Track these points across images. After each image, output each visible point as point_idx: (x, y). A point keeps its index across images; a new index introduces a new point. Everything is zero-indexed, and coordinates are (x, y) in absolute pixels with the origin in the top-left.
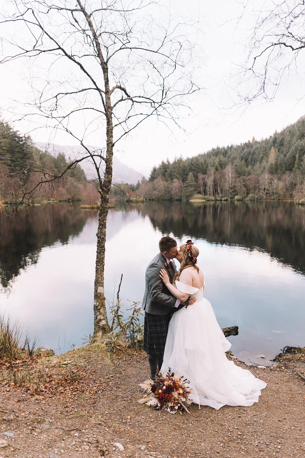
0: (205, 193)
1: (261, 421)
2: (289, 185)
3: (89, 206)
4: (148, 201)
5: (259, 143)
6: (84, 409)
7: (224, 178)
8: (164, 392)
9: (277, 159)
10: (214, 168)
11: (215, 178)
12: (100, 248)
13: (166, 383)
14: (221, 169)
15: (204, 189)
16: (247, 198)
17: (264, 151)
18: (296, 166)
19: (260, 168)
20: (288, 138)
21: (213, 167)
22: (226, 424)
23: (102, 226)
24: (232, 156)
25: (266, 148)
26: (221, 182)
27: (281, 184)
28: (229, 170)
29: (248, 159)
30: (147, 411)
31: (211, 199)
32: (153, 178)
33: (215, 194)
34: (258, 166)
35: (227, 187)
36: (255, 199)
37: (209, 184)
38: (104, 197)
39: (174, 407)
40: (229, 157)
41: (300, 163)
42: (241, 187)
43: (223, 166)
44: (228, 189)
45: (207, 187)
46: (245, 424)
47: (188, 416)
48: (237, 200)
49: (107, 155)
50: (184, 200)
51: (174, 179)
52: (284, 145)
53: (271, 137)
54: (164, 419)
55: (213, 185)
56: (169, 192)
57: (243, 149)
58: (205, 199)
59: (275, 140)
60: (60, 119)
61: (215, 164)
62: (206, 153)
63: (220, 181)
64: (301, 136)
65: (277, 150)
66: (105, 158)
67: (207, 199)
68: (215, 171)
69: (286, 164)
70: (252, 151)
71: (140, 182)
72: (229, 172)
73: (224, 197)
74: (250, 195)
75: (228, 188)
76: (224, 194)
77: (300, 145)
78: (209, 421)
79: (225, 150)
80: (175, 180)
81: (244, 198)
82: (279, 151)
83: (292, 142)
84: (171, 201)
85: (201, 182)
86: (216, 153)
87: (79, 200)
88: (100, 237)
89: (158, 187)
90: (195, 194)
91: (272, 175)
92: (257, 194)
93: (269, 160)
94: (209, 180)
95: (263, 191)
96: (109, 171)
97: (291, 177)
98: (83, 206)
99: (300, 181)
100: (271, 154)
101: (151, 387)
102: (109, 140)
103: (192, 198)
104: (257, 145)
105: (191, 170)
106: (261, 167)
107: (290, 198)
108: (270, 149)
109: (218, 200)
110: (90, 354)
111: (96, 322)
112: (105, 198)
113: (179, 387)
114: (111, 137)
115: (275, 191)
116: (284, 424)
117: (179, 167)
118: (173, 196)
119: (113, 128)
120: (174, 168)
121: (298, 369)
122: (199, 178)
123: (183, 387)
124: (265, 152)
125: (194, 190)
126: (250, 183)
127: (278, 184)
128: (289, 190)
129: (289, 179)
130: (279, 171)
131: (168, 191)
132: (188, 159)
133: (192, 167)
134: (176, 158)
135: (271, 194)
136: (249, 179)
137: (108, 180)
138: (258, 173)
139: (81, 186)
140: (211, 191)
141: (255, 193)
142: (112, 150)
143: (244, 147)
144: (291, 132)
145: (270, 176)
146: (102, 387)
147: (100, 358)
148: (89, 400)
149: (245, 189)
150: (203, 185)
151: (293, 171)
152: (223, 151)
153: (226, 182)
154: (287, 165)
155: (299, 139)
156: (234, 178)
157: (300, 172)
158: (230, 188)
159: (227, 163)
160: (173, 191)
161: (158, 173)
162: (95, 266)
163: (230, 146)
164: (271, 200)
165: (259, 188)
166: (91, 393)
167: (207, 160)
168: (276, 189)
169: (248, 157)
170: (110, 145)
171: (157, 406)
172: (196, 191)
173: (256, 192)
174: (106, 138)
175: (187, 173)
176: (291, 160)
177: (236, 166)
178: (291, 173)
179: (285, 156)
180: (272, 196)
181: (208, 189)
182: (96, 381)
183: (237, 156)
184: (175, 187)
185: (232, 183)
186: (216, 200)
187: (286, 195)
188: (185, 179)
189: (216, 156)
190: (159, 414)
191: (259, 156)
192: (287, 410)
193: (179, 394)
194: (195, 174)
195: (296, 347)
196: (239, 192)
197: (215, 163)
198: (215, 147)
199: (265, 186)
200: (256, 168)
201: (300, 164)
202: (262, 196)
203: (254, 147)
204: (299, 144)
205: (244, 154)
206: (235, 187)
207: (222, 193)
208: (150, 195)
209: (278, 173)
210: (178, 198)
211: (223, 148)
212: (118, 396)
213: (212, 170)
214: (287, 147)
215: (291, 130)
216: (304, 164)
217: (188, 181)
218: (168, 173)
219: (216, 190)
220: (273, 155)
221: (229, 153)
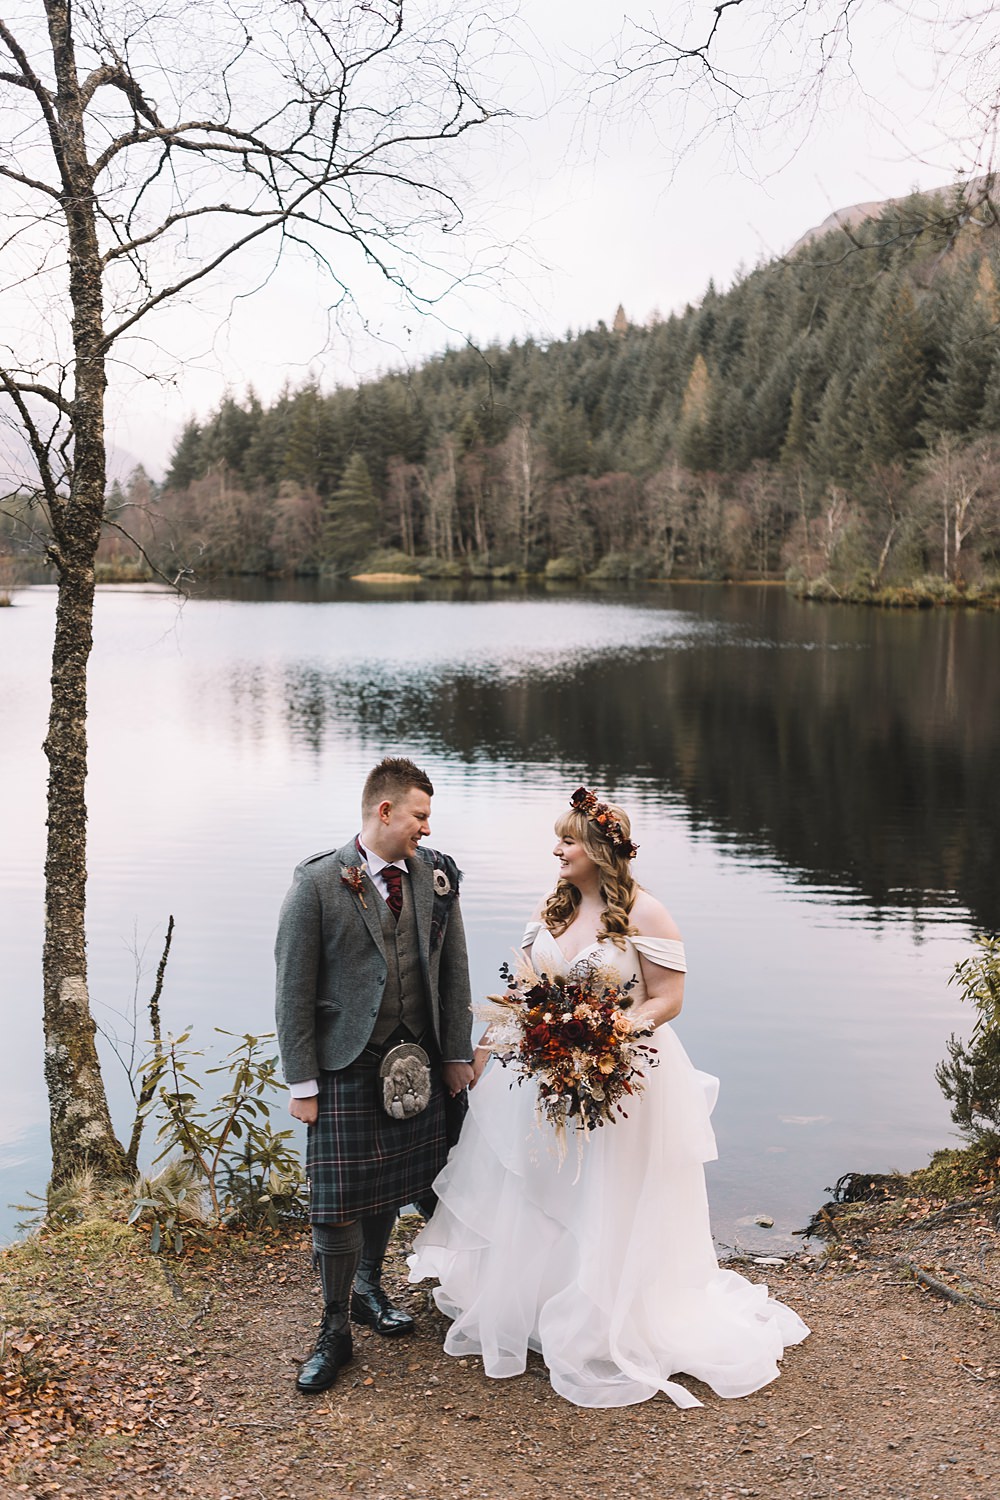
0: (420, 542)
2: (767, 517)
5: (643, 334)
7: (500, 483)
9: (717, 407)
10: (460, 436)
11: (461, 482)
14: (487, 444)
15: (414, 528)
16: (597, 567)
17: (665, 370)
18: (791, 440)
19: (649, 441)
20: (758, 321)
21: (453, 433)
24: (530, 388)
25: (672, 357)
26: (488, 500)
27: (735, 513)
28: (520, 449)
29: (596, 402)
31: (444, 570)
32: (185, 471)
33: (462, 549)
34: (640, 432)
35: (512, 517)
36: (632, 576)
37: (434, 505)
40: (519, 391)
41: (809, 426)
42: (571, 522)
43: (495, 426)
44: (517, 531)
45: (426, 518)
48: (555, 579)
51: (283, 483)
52: (745, 350)
53: (690, 310)
55: (453, 510)
56: (263, 538)
57: (578, 357)
58: (420, 571)
59: (707, 325)
61: (460, 420)
62: (420, 368)
63: (485, 496)
64: (812, 317)
65: (716, 372)
67: (430, 572)
68: (463, 451)
69: (753, 428)
70: (614, 370)
71: (126, 491)
72: (521, 455)
73: (501, 564)
74: (611, 558)
75: (518, 525)
76: (499, 552)
77: (809, 350)
79: (500, 358)
80: (288, 486)
81: (583, 570)
82: (724, 374)
83: (776, 337)
84: (270, 580)
85: (401, 495)
86: (464, 368)
89: (212, 516)
90: (375, 548)
91: (699, 473)
92: (639, 555)
93: (684, 409)
94: (435, 488)
95: (662, 543)
97: (775, 485)
99: (807, 501)
100: (691, 385)
103: (364, 566)
104: (637, 345)
105: (356, 442)
106: (655, 440)
107: (771, 573)
108: (689, 362)
109: (478, 578)
115: (712, 541)
117: (305, 426)
118: (277, 556)
120: (282, 430)
122: (393, 478)
124: (668, 376)
125: (369, 532)
126: (610, 507)
127: (720, 513)
128: (766, 539)
129: (766, 494)
130: (726, 455)
131: (253, 530)
132: (342, 393)
133: (363, 427)
134: (288, 384)
135: (693, 554)
136: (605, 490)
138: (641, 462)
140: (446, 537)
141: (628, 550)
143: (580, 347)
144: (773, 295)
145: (691, 478)
149: (587, 531)
150: (410, 510)
151: (782, 457)
152: (493, 362)
153: (511, 498)
154: (758, 432)
155: (802, 325)
156: (541, 482)
157: (808, 466)
158: (527, 525)
159: (511, 417)
160: (280, 533)
161: (206, 450)
163: (521, 343)
164: (692, 578)
165: (645, 526)
167: (427, 400)
168: (715, 533)
169: (601, 392)
172: (382, 536)
173: (632, 547)
175: (337, 453)
176: (773, 415)
177: (549, 429)
178: (774, 466)
179: (749, 394)
180: (697, 563)
181: (434, 529)
183: (554, 385)
184: (285, 517)
185: (534, 502)
186: (467, 577)
187: (753, 558)
188: (331, 482)
189: (465, 385)
191: (642, 392)
194: (374, 458)
196: (565, 541)
197: (458, 413)
198: (459, 344)
199: (669, 519)
200: (635, 442)
201: (808, 430)
202: (657, 562)
203: (624, 352)
204: (803, 348)
205: (583, 378)
206: (545, 519)
207: (491, 546)
208: (170, 550)
209: (721, 465)
210: (301, 568)
211: (494, 350)
213: (449, 446)
214: (757, 356)
215: (771, 285)
216: (822, 431)
217: (346, 492)
218: (252, 451)
219: (467, 534)
220: (699, 388)
221: (519, 372)
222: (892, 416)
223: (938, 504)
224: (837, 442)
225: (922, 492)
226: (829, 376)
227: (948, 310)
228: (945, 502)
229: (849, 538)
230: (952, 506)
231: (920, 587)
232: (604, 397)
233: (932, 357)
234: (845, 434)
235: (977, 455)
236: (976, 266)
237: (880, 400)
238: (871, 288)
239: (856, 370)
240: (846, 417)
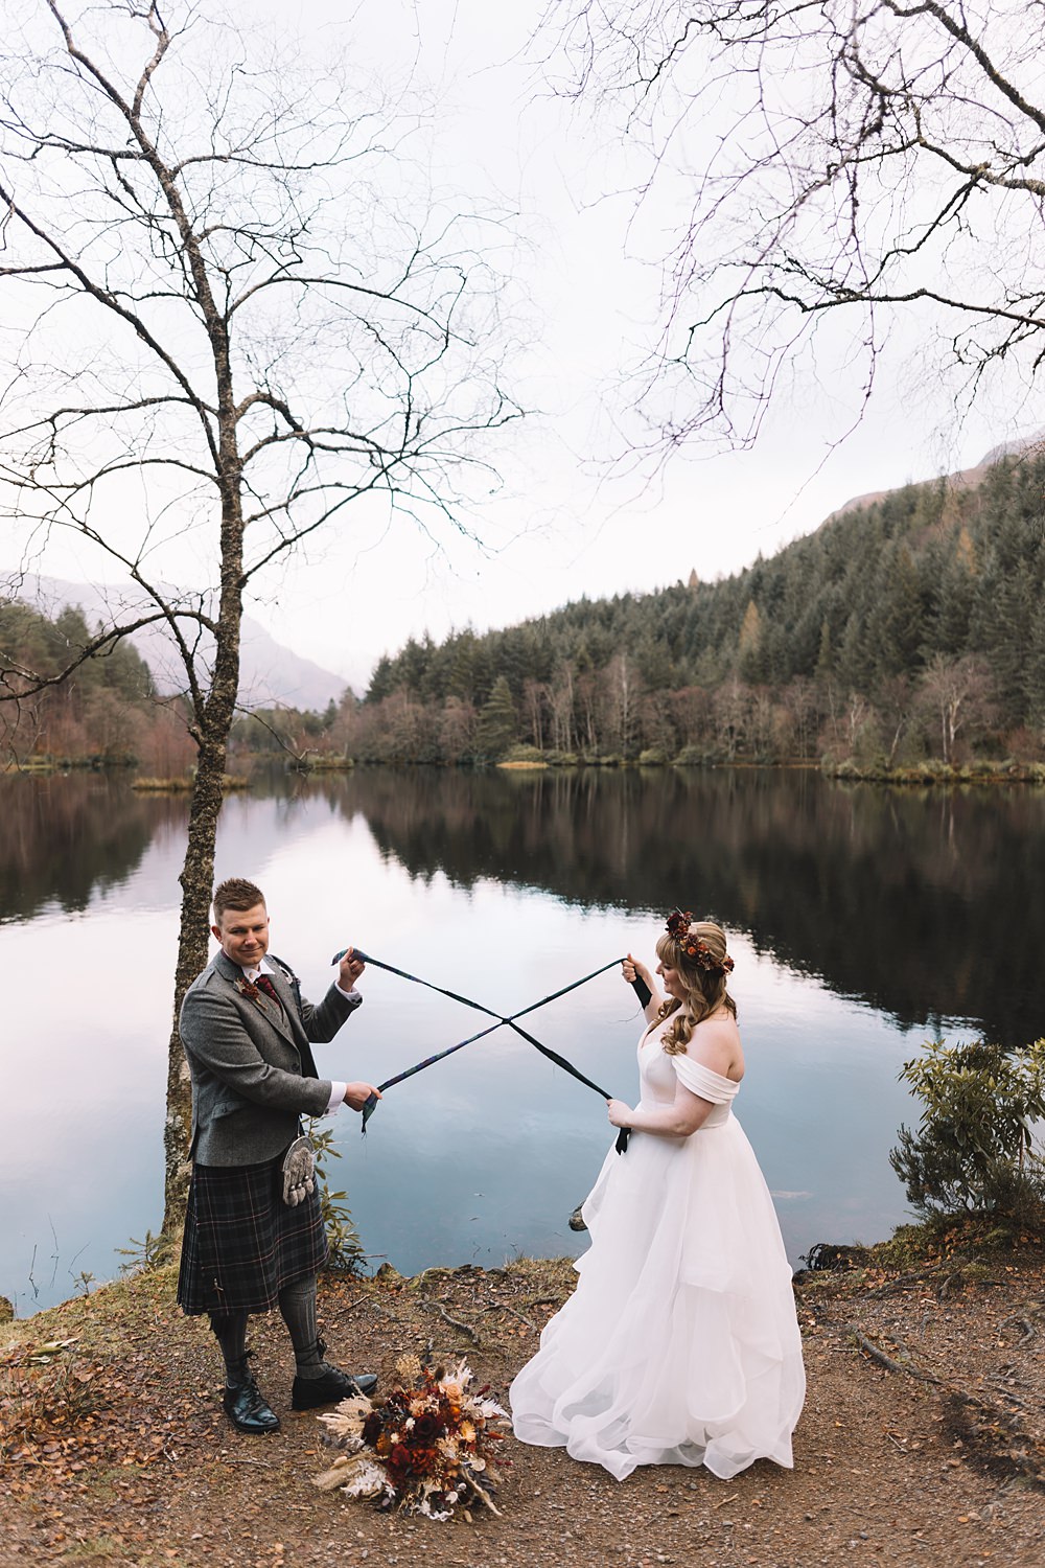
0: (547, 740)
1: (746, 1526)
2: (805, 718)
3: (165, 783)
4: (362, 765)
5: (711, 587)
6: (109, 1526)
7: (606, 696)
8: (410, 1439)
9: (765, 638)
10: (574, 664)
11: (577, 696)
12: (193, 924)
13: (416, 1406)
14: (595, 668)
15: (543, 729)
16: (678, 756)
17: (726, 613)
18: (822, 661)
19: (716, 664)
20: (795, 576)
21: (571, 660)
22: (628, 1546)
23: (201, 850)
24: (628, 628)
25: (731, 604)
26: (596, 708)
27: (781, 716)
28: (620, 671)
29: (677, 636)
30: (347, 1518)
31: (565, 759)
32: (378, 692)
33: (578, 743)
34: (709, 657)
35: (614, 721)
36: (704, 762)
37: (558, 713)
38: (209, 750)
39: (443, 1494)
40: (619, 631)
41: (834, 650)
42: (658, 723)
43: (603, 656)
44: (618, 731)
45: (552, 722)
46: (692, 1541)
47: (495, 1527)
48: (647, 765)
49: (223, 613)
50: (481, 763)
51: (449, 698)
52: (786, 597)
53: (745, 570)
54: (408, 1543)
55: (571, 715)
56: (434, 738)
57: (663, 605)
58: (547, 760)
59: (757, 580)
60: (62, 494)
61: (576, 652)
62: (548, 616)
63: (594, 705)
64: (835, 572)
65: (764, 613)
66: (215, 622)
67: (554, 761)
68: (578, 674)
69: (794, 653)
70: (689, 614)
71: (338, 706)
72: (621, 674)
73: (606, 755)
74: (688, 749)
75: (619, 726)
76: (605, 745)
77: (833, 596)
78: (568, 1539)
79: (606, 607)
80: (452, 700)
81: (668, 758)
82: (770, 614)
83: (809, 587)
84: (438, 768)
85: (533, 706)
86: (580, 615)
87: (130, 763)
88: (194, 888)
89: (397, 722)
90: (513, 744)
91: (753, 686)
92: (709, 747)
93: (740, 641)
94: (558, 700)
95: (726, 737)
96: (227, 664)
97: (811, 695)
98: (142, 781)
99: (836, 705)
100: (746, 623)
101: (362, 1425)
102: (229, 566)
103: (507, 757)
104: (706, 596)
105: (502, 667)
106: (720, 663)
107: (810, 759)
108: (744, 607)
109: (589, 765)
110: (147, 1306)
111: (173, 1186)
112: (212, 756)
113: (464, 1419)
114: (236, 553)
115: (764, 736)
116: (824, 1532)
117: (465, 657)
118: (443, 750)
119: (243, 525)
120: (448, 661)
121: (861, 1325)
122: (528, 693)
123: (476, 1417)
124: (729, 617)
125: (510, 732)
126: (687, 712)
127: (770, 715)
128: (805, 733)
129: (804, 701)
130: (774, 673)
131: (427, 732)
132: (492, 634)
133: (506, 657)
134: (453, 628)
135: (750, 745)
136: (683, 699)
137: (223, 694)
138: (710, 679)
139: (137, 715)
140: (566, 736)
141: (701, 744)
142: (240, 597)
143: (664, 598)
144: (806, 558)
145: (747, 690)
146: (183, 1435)
147: (182, 1321)
148: (132, 1491)
149: (670, 730)
150: (539, 716)
151: (816, 674)
152: (601, 610)
153: (613, 707)
154: (797, 656)
155: (828, 579)
156: (636, 695)
157: (835, 680)
158: (626, 725)
159: (614, 648)
160: (445, 734)
161: (395, 675)
162: (175, 987)
163: (621, 597)
164: (750, 763)
165: (714, 725)
166: (141, 1462)
167: (552, 638)
168: (767, 730)
169: (680, 630)
170: (233, 581)
171: (383, 1495)
172: (519, 734)
173: (705, 741)
174: (220, 558)
175: (487, 676)
176: (808, 643)
177: (641, 656)
178: (810, 680)
179: (789, 628)
180: (753, 752)
181: (557, 729)
182: (164, 1413)
183: (644, 625)
184: (450, 722)
185: (630, 709)
186: (582, 764)
187: (796, 748)
188: (483, 697)
189: (581, 626)
190: (392, 1528)
191: (710, 629)
192: (831, 1476)
193: (463, 1444)
194: (514, 680)
195: (851, 1244)
196: (653, 737)
197: (576, 647)
198: (576, 599)
199: (732, 720)
200: (704, 664)
201: (834, 653)
202: (723, 751)
203: (696, 600)
204: (829, 594)
205: (666, 620)
206: (639, 722)
207: (599, 742)
208: (369, 747)
209: (770, 680)
210: (460, 759)
211: (602, 602)
212: (242, 1467)
213: (569, 670)
214: (795, 601)
215: (803, 551)
216: (846, 654)
217: (493, 704)
218: (428, 675)
219: (582, 733)
220: (753, 625)
221: (621, 617)
222: (898, 642)
223: (936, 706)
224: (857, 662)
225: (922, 699)
226: (850, 614)
227: (937, 564)
228: (942, 704)
229: (868, 732)
230: (946, 708)
231: (924, 768)
232: (682, 633)
233: (927, 598)
234: (863, 656)
235: (964, 669)
236: (957, 533)
237: (888, 630)
238: (879, 552)
239: (869, 610)
240: (863, 644)
